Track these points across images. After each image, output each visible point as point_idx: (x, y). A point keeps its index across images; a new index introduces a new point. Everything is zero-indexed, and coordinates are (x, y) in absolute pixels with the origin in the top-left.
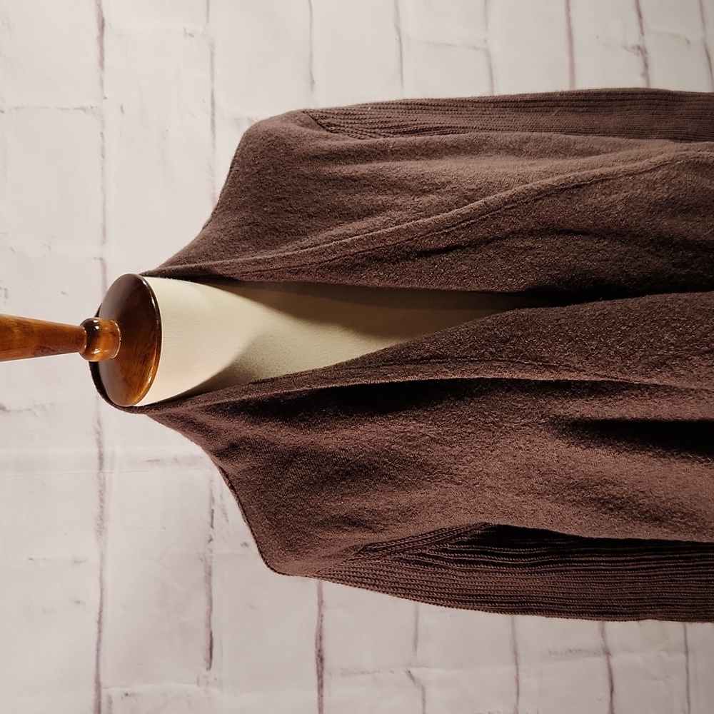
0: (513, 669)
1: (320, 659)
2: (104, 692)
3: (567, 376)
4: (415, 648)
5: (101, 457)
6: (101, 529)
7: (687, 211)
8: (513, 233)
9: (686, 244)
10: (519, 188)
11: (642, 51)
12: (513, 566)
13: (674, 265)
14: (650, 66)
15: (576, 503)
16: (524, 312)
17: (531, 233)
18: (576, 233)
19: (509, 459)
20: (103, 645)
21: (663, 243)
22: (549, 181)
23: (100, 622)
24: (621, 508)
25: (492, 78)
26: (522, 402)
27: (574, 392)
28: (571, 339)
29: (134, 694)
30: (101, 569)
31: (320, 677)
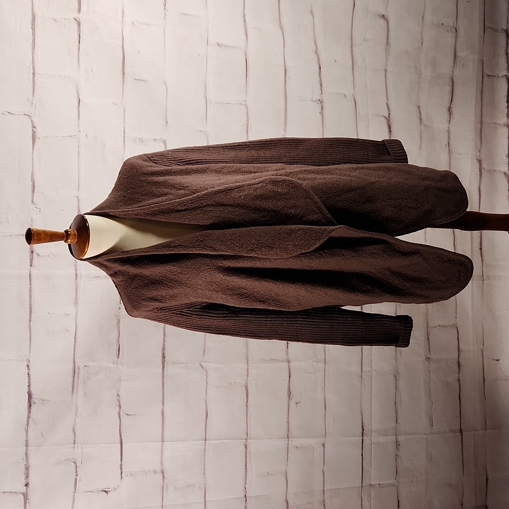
0: (246, 365)
1: (164, 357)
2: (76, 364)
3: (221, 253)
4: (204, 355)
5: (76, 275)
6: (76, 303)
7: (267, 199)
8: (206, 205)
9: (265, 210)
10: (210, 190)
11: (321, 102)
12: (216, 317)
13: (260, 217)
14: (324, 109)
15: (230, 295)
16: (209, 232)
17: (213, 205)
18: (228, 206)
19: (204, 280)
20: (76, 347)
21: (257, 209)
22: (220, 188)
23: (75, 338)
24: (247, 297)
25: (248, 117)
26: (207, 261)
27: (224, 258)
28: (222, 241)
29: (88, 366)
30: (76, 318)
31: (163, 364)
